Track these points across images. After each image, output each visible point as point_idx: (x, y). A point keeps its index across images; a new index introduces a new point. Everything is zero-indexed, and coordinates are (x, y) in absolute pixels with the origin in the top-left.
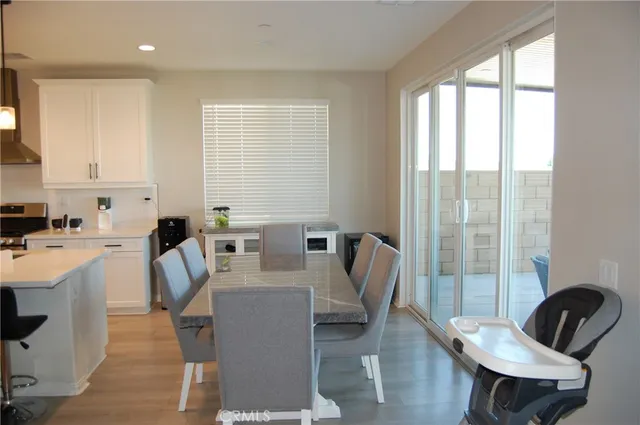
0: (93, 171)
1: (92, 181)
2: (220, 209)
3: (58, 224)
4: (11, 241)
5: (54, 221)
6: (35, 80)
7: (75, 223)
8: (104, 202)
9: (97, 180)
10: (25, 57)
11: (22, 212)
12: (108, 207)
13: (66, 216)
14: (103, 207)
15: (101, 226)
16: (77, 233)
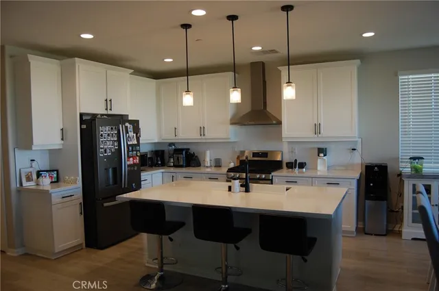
0: (317, 129)
1: (316, 136)
2: (414, 158)
3: (290, 165)
4: (264, 176)
5: (287, 164)
6: (279, 68)
7: (302, 165)
8: (322, 151)
9: (319, 135)
10: (277, 52)
11: (267, 157)
12: (325, 155)
13: (296, 160)
14: (322, 155)
15: (319, 168)
16: (303, 172)
